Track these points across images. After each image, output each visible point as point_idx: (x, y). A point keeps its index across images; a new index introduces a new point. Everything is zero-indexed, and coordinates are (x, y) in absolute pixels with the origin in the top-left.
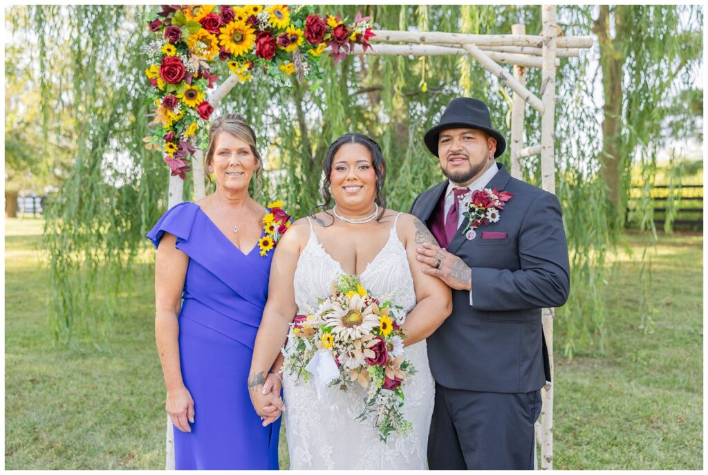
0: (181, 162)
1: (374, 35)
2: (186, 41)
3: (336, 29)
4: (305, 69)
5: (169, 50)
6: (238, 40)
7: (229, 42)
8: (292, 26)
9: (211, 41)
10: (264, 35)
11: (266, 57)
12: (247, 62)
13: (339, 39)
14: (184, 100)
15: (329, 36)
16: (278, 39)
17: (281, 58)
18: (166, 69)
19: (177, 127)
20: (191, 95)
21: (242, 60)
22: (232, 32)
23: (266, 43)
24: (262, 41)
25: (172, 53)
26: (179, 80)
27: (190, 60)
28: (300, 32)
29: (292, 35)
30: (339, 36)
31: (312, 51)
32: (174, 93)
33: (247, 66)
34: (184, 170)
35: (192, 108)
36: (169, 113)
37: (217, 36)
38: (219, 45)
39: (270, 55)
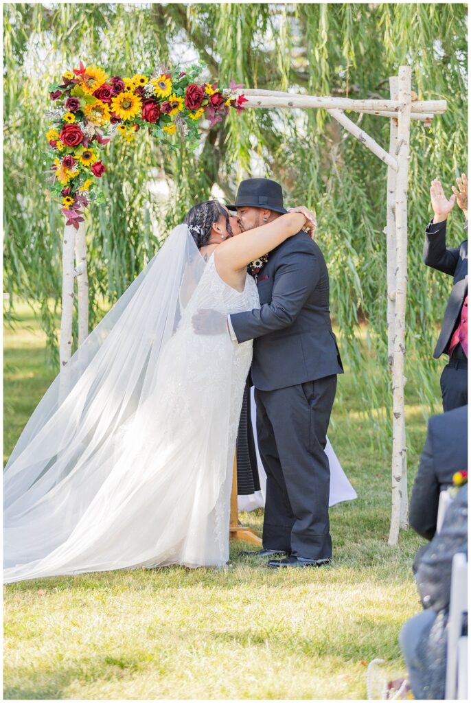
0: (76, 213)
1: (247, 101)
2: (83, 110)
3: (212, 96)
4: (185, 131)
5: (70, 118)
6: (126, 107)
7: (118, 109)
8: (174, 94)
9: (104, 109)
10: (149, 102)
11: (151, 121)
12: (134, 125)
13: (215, 105)
14: (81, 160)
15: (206, 102)
16: (161, 106)
17: (164, 121)
18: (67, 135)
19: (73, 183)
20: (87, 156)
21: (129, 123)
22: (122, 101)
23: (151, 109)
24: (148, 107)
25: (73, 121)
26: (77, 144)
27: (88, 127)
28: (181, 100)
29: (174, 102)
30: (215, 103)
31: (191, 115)
32: (72, 154)
33: (134, 128)
34: (77, 220)
35: (86, 167)
36: (68, 172)
37: (109, 104)
38: (110, 112)
39: (154, 119)
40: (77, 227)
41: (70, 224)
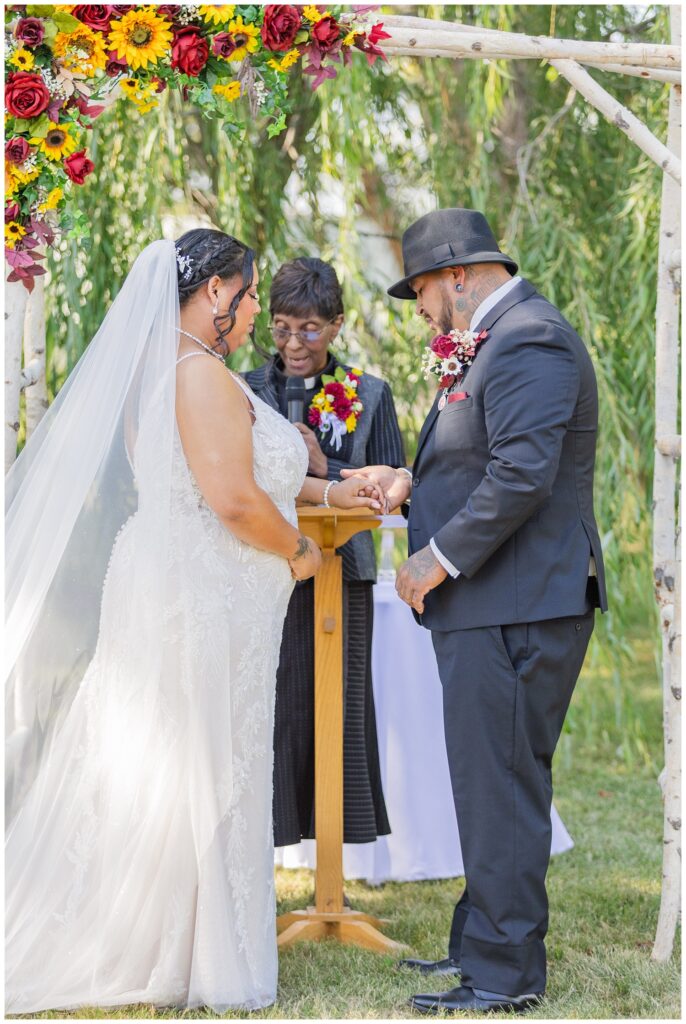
0: (29, 258)
1: (389, 36)
2: (50, 44)
3: (318, 26)
4: (259, 94)
5: (22, 60)
6: (140, 40)
7: (124, 45)
8: (239, 18)
9: (94, 43)
10: (187, 33)
11: (189, 72)
12: (154, 80)
13: (323, 43)
14: (43, 148)
15: (304, 37)
16: (213, 43)
17: (216, 73)
18: (16, 93)
19: (25, 194)
20: (55, 140)
21: (144, 75)
22: (132, 29)
23: (190, 48)
24: (185, 43)
25: (28, 66)
26: (36, 114)
27: (59, 79)
28: (253, 30)
29: (238, 35)
30: (323, 38)
31: (273, 63)
32: (26, 134)
33: (155, 86)
34: (31, 272)
35: (54, 162)
36: (14, 171)
37: (105, 35)
38: (106, 51)
39: (196, 68)
40: (30, 285)
41: (16, 280)
